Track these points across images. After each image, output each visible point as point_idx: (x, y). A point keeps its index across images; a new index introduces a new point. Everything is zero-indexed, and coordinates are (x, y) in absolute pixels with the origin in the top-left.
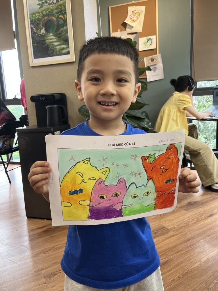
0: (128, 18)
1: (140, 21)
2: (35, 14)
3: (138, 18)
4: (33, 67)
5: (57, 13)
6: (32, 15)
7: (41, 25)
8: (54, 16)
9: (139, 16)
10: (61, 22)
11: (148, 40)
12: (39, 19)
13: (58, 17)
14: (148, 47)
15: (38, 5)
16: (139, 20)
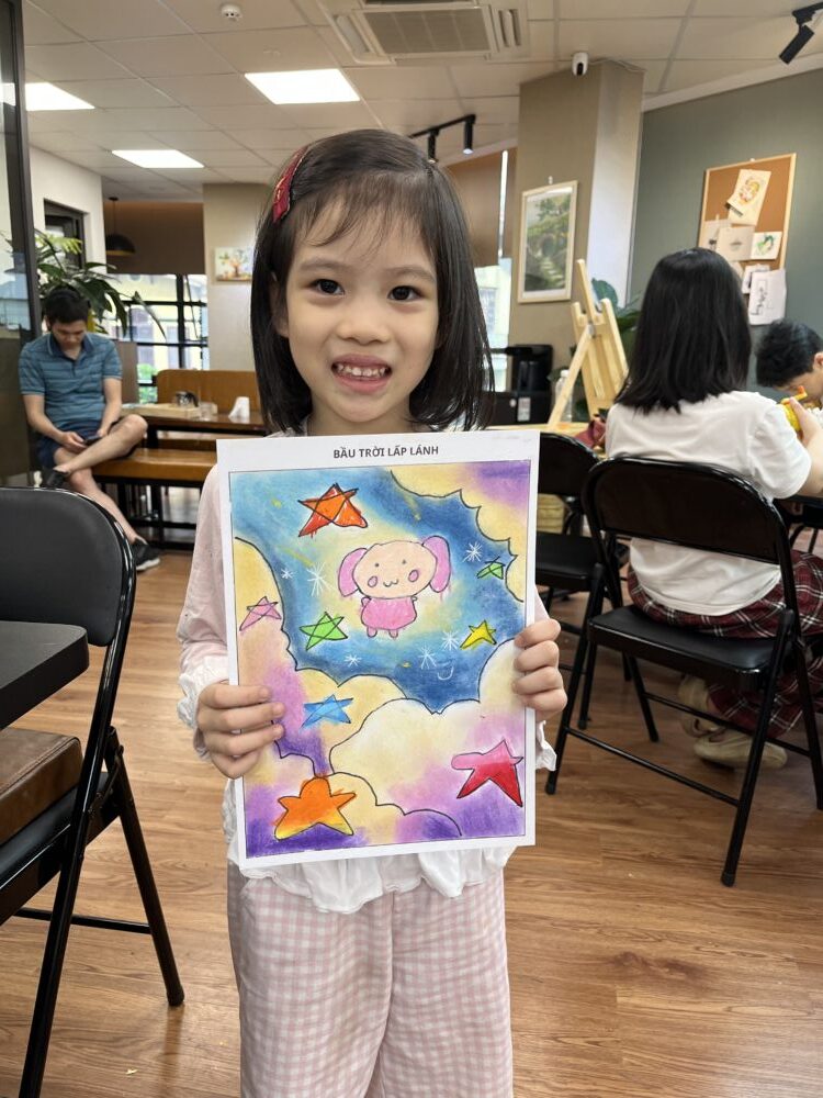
0: (736, 195)
1: (757, 203)
2: (533, 228)
3: (754, 195)
4: (523, 304)
5: (557, 229)
6: (530, 229)
8: (554, 232)
9: (757, 190)
10: (562, 242)
11: (767, 239)
12: (537, 235)
13: (558, 235)
14: (763, 254)
16: (756, 199)
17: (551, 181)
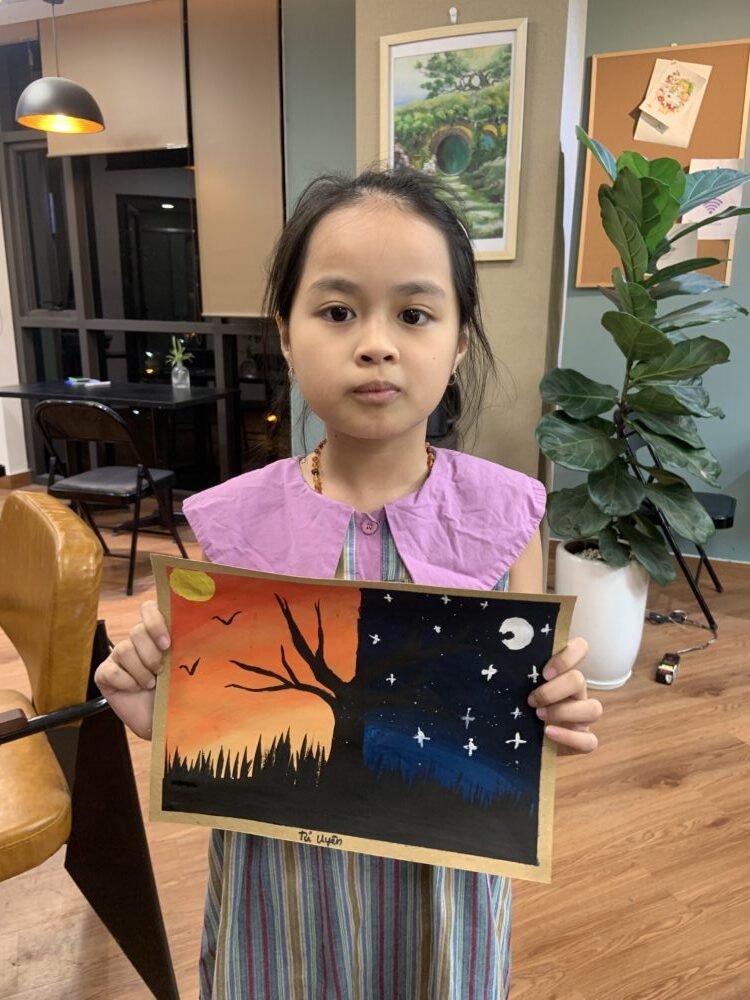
0: (652, 97)
1: (689, 111)
2: (411, 112)
3: (683, 101)
5: (478, 116)
6: (402, 114)
7: (426, 149)
8: (467, 123)
10: (489, 144)
12: (421, 128)
13: (480, 128)
15: (423, 86)
17: (454, 19)
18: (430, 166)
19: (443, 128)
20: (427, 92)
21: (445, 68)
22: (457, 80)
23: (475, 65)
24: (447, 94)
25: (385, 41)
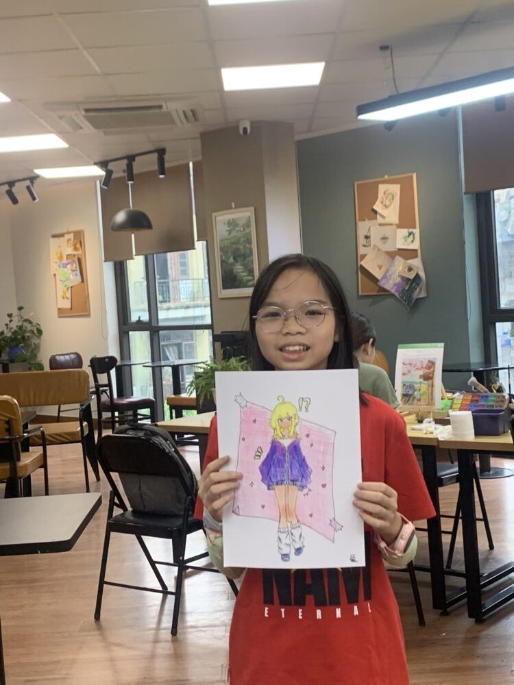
0: (378, 202)
1: (395, 208)
2: (224, 240)
3: (391, 204)
4: (222, 299)
6: (222, 240)
8: (241, 244)
9: (393, 199)
10: (248, 251)
11: (410, 234)
12: (227, 246)
14: (408, 245)
15: (226, 231)
16: (392, 207)
17: (233, 206)
18: (231, 260)
19: (234, 246)
20: (228, 233)
21: (232, 224)
22: (236, 229)
23: (241, 223)
24: (234, 234)
25: (214, 214)
